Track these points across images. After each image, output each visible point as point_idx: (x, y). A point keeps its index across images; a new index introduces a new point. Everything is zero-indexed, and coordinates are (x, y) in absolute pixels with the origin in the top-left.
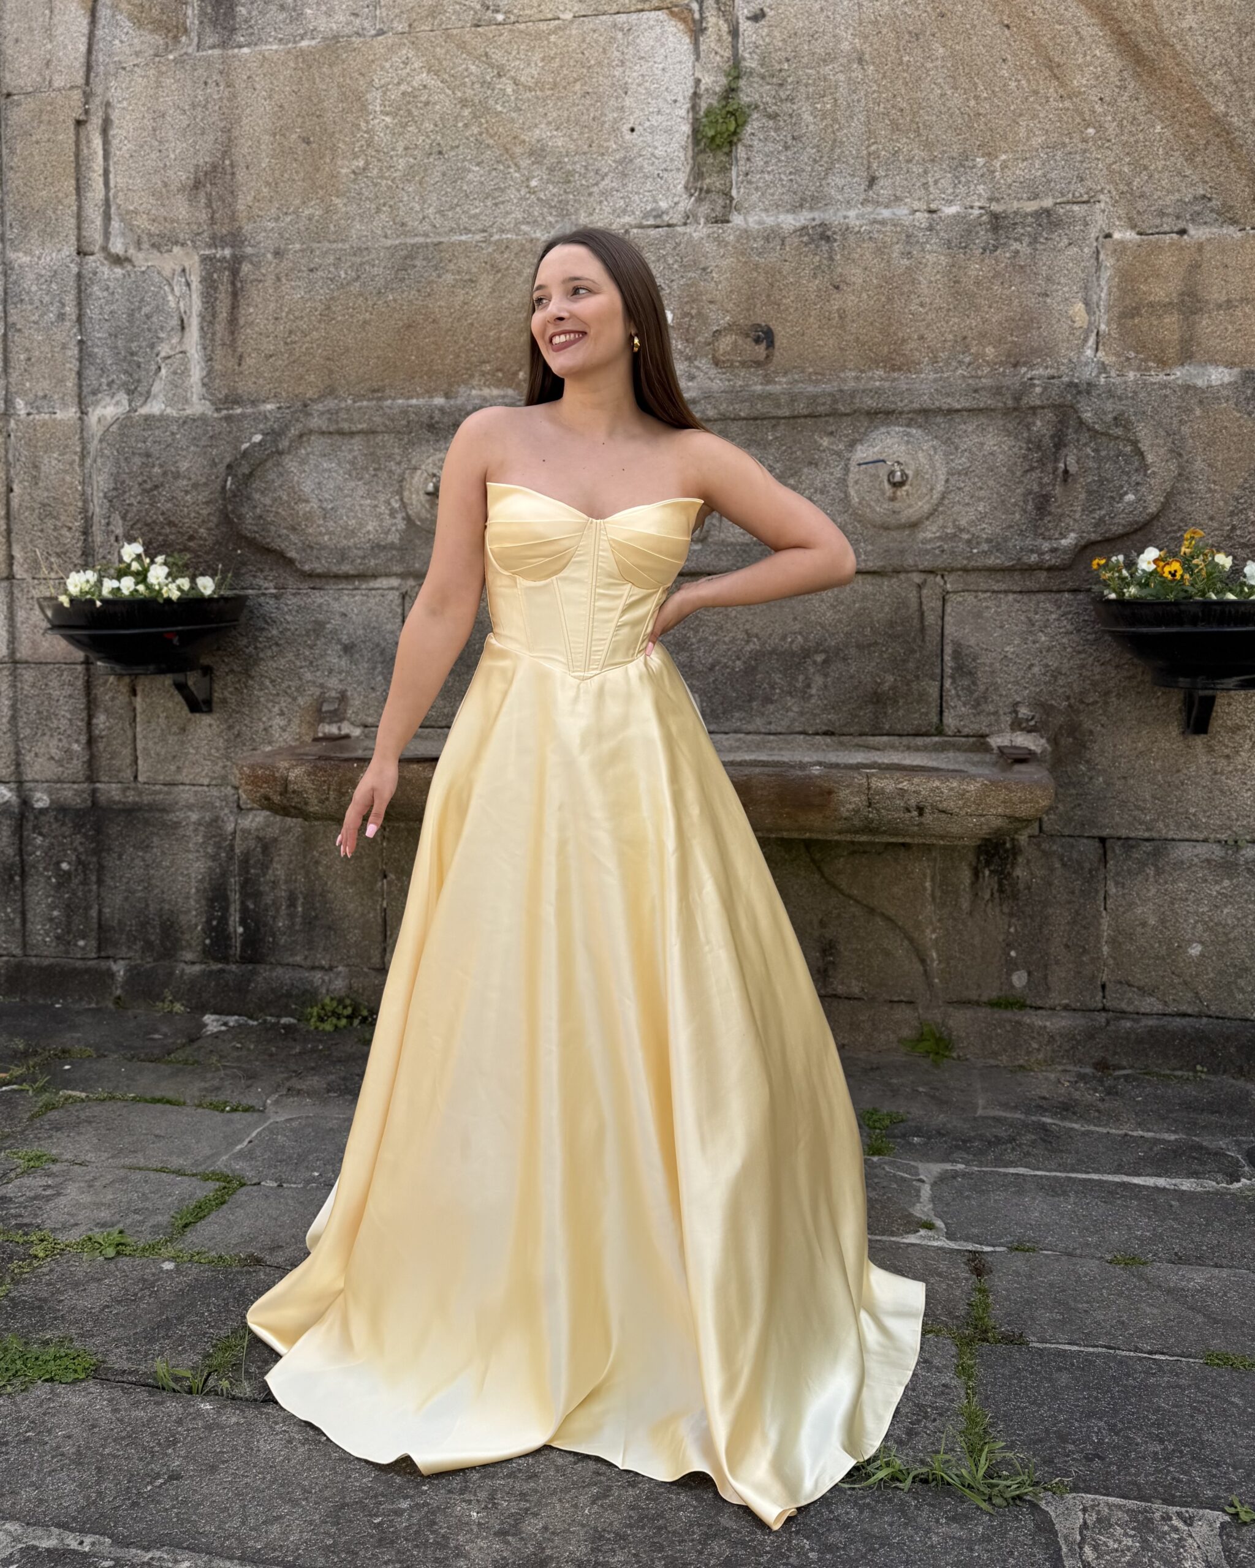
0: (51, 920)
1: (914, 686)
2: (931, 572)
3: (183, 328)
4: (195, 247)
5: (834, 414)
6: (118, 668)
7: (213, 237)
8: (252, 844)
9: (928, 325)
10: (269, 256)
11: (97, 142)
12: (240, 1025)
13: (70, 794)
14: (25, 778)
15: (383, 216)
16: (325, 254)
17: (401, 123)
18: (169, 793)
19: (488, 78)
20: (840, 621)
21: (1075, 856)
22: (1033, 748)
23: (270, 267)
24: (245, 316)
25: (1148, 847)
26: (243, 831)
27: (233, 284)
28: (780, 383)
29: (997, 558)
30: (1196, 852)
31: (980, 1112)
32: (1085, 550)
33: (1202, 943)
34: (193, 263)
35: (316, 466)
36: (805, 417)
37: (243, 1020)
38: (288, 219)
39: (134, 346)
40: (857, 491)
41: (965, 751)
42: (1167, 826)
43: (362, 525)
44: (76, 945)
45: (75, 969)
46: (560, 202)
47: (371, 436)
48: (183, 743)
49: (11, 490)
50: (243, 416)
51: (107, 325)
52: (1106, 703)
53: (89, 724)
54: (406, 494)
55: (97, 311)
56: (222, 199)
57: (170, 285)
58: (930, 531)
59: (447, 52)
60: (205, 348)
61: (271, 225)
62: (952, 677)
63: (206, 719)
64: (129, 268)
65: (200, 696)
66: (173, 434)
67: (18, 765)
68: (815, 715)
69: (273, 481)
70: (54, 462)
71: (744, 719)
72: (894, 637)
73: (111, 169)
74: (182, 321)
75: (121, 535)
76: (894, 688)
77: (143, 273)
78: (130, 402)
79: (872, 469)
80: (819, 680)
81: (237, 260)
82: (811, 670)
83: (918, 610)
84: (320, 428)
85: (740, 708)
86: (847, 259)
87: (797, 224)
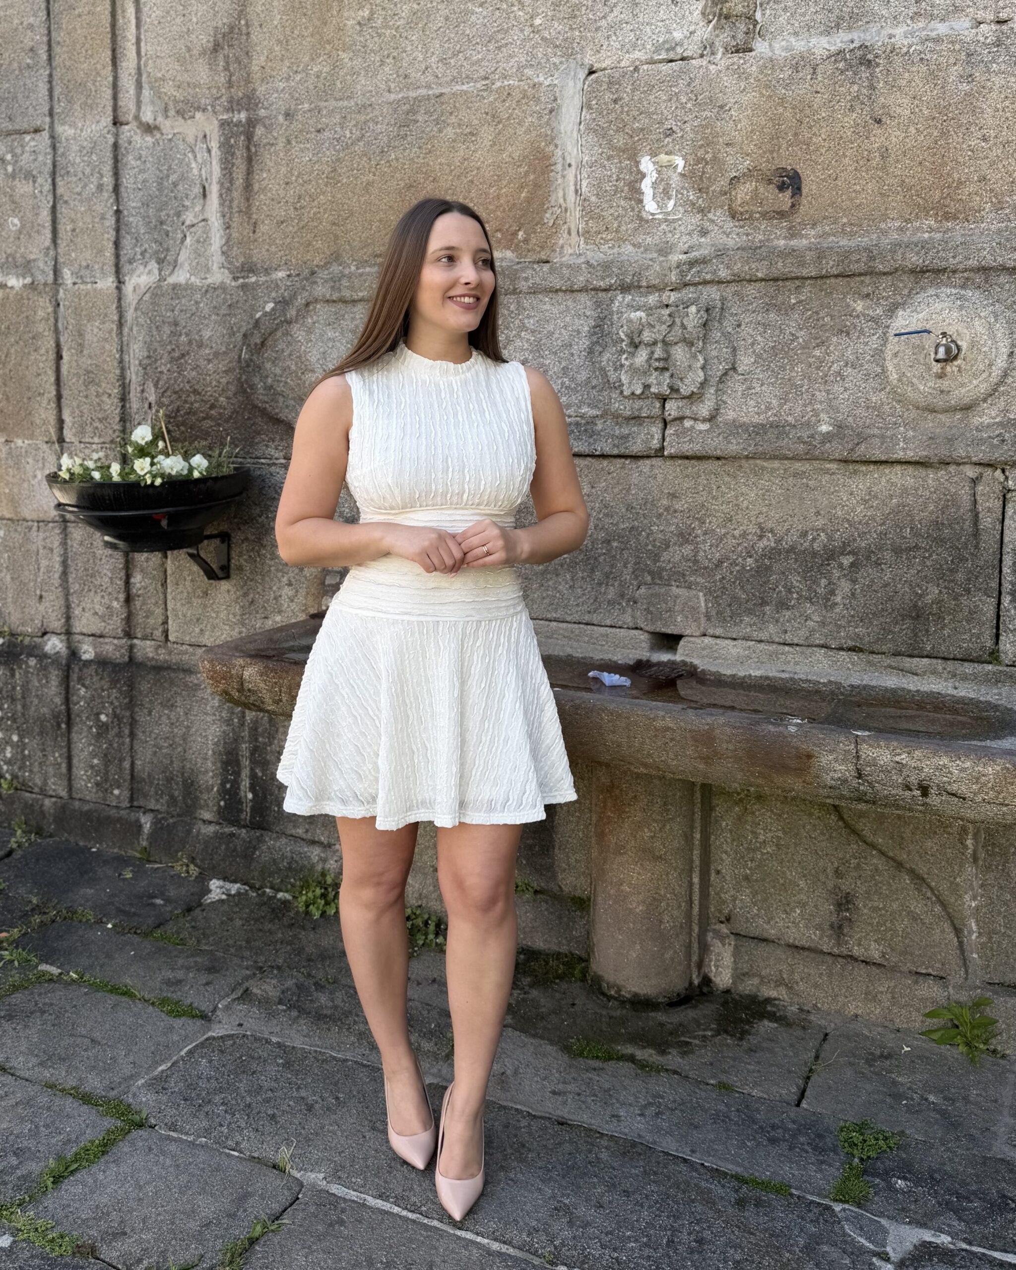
0: (92, 767)
1: (964, 601)
2: (989, 465)
3: (204, 196)
4: (215, 112)
5: (871, 272)
7: (230, 101)
10: (281, 118)
11: (131, 11)
12: (240, 895)
13: (110, 648)
14: (73, 630)
15: (387, 69)
16: (331, 113)
18: (192, 654)
20: (873, 518)
23: (281, 129)
24: (258, 181)
27: (248, 149)
28: (806, 236)
34: (213, 130)
35: (321, 335)
36: (835, 276)
37: (245, 889)
39: (163, 214)
40: (896, 366)
44: (112, 793)
45: (109, 817)
46: (565, 40)
48: (205, 606)
49: (61, 357)
50: (258, 284)
51: (141, 193)
53: (127, 583)
55: (132, 180)
56: (238, 60)
57: (193, 151)
58: (988, 415)
60: (224, 216)
63: (224, 585)
64: (158, 136)
65: (218, 565)
66: (197, 302)
67: (68, 618)
68: (840, 627)
69: (283, 351)
70: (96, 330)
71: (755, 624)
72: (940, 541)
73: (142, 37)
74: (204, 188)
75: (153, 403)
76: (939, 602)
77: (170, 140)
78: (160, 270)
79: (916, 339)
80: (845, 586)
81: (251, 123)
82: (836, 573)
83: (971, 511)
84: (324, 296)
85: (750, 612)
86: (892, 86)
87: (833, 49)
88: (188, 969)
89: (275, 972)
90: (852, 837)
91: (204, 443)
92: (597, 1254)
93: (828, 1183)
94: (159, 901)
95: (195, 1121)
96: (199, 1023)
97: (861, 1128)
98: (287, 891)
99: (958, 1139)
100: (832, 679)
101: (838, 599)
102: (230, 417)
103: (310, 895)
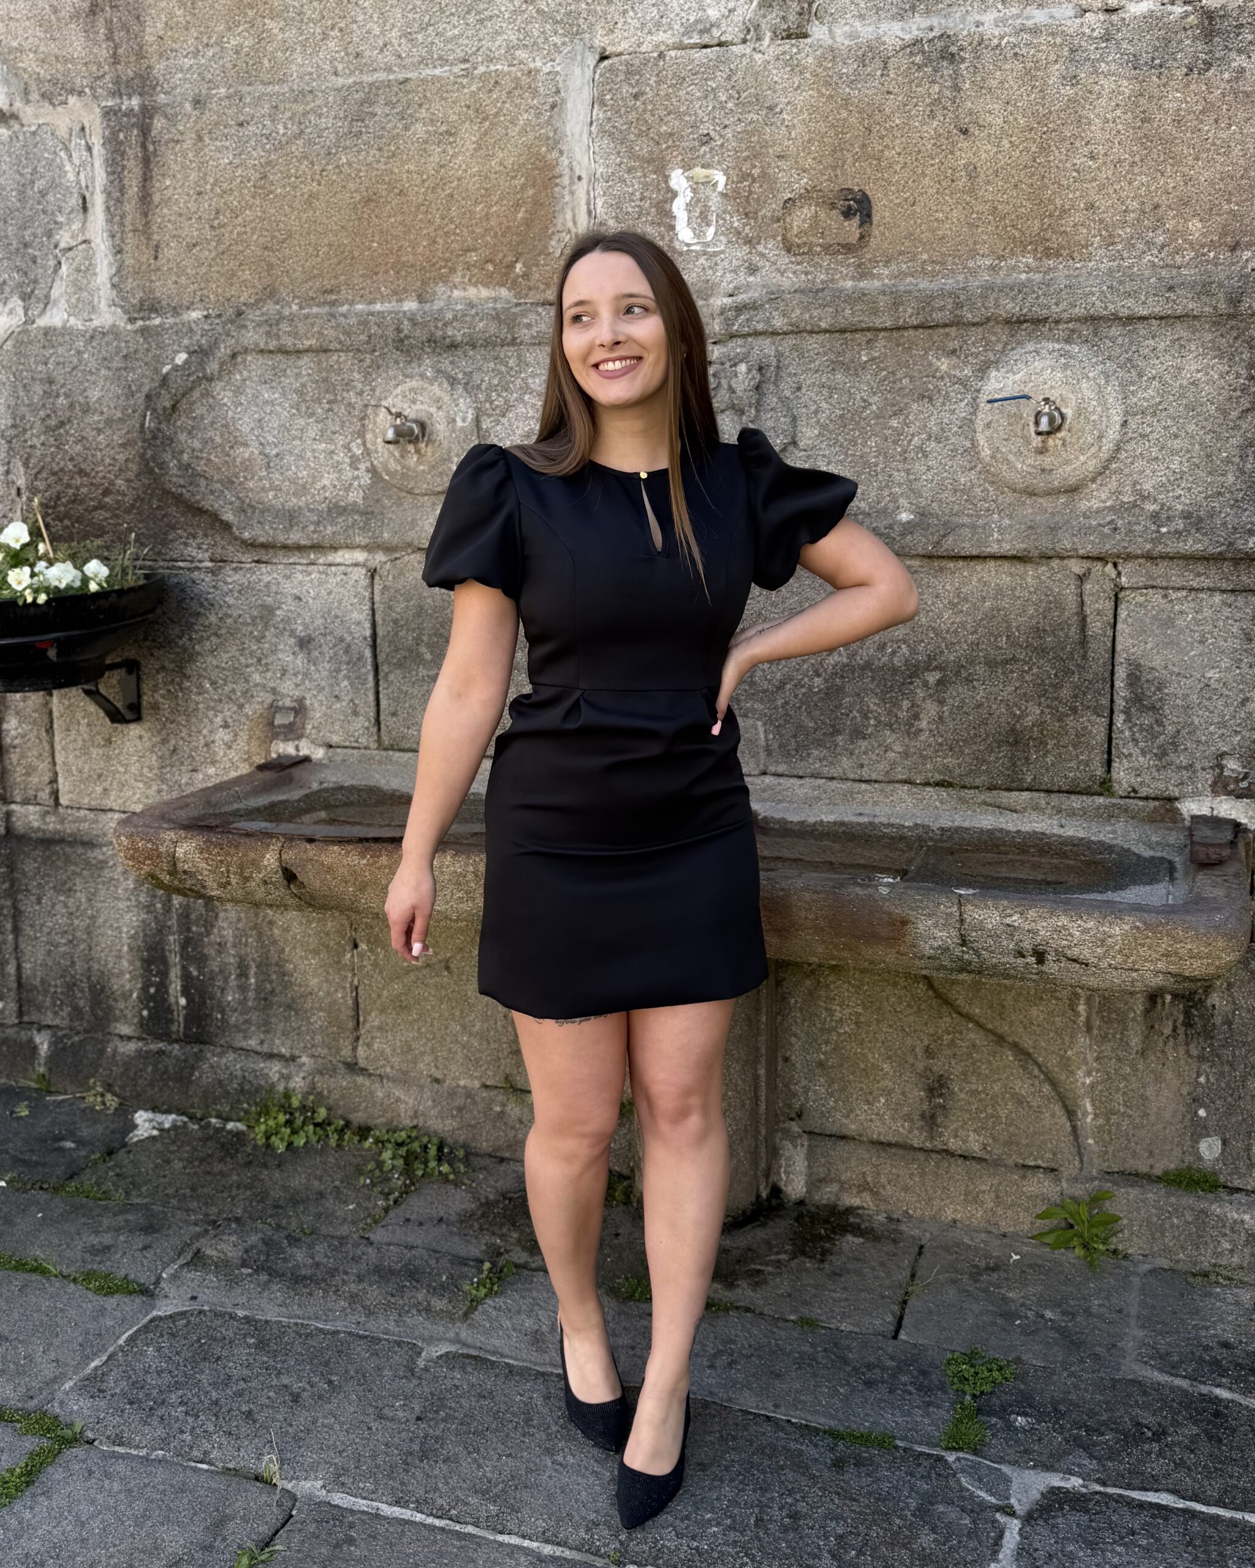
1: (1070, 722)
2: (1099, 559)
3: (85, 209)
4: (95, 97)
5: (958, 323)
7: (117, 81)
9: (1101, 187)
10: (188, 106)
12: (176, 1130)
15: (331, 44)
16: (257, 101)
18: (95, 821)
20: (963, 625)
22: (1243, 820)
23: (188, 122)
24: (160, 190)
27: (144, 146)
28: (879, 277)
29: (1197, 541)
34: (94, 120)
35: (255, 397)
36: (916, 327)
38: (210, 52)
40: (989, 439)
41: (1143, 820)
43: (315, 478)
46: (568, 14)
47: (323, 356)
48: (108, 758)
50: (163, 327)
54: (369, 436)
56: (125, 27)
57: (67, 149)
58: (1097, 498)
60: (113, 236)
61: (188, 62)
62: (1127, 712)
63: (134, 730)
64: (17, 127)
65: (122, 702)
66: (79, 352)
68: (924, 758)
69: (202, 418)
71: (825, 758)
72: (1042, 651)
74: (84, 198)
75: (23, 487)
76: (1040, 724)
77: (34, 133)
78: (26, 310)
79: (1011, 407)
80: (931, 709)
81: (148, 112)
82: (921, 693)
83: (1077, 614)
84: (257, 345)
85: (819, 743)
86: (981, 88)
87: (907, 37)
88: (118, 1230)
89: (234, 1226)
90: (945, 1009)
91: (98, 542)
92: (672, 1545)
93: (938, 1430)
94: (69, 1145)
95: (147, 1429)
96: (138, 1300)
97: (971, 1357)
98: (239, 1120)
99: (1082, 1361)
100: (919, 821)
101: (923, 724)
102: (133, 506)
103: (271, 1123)
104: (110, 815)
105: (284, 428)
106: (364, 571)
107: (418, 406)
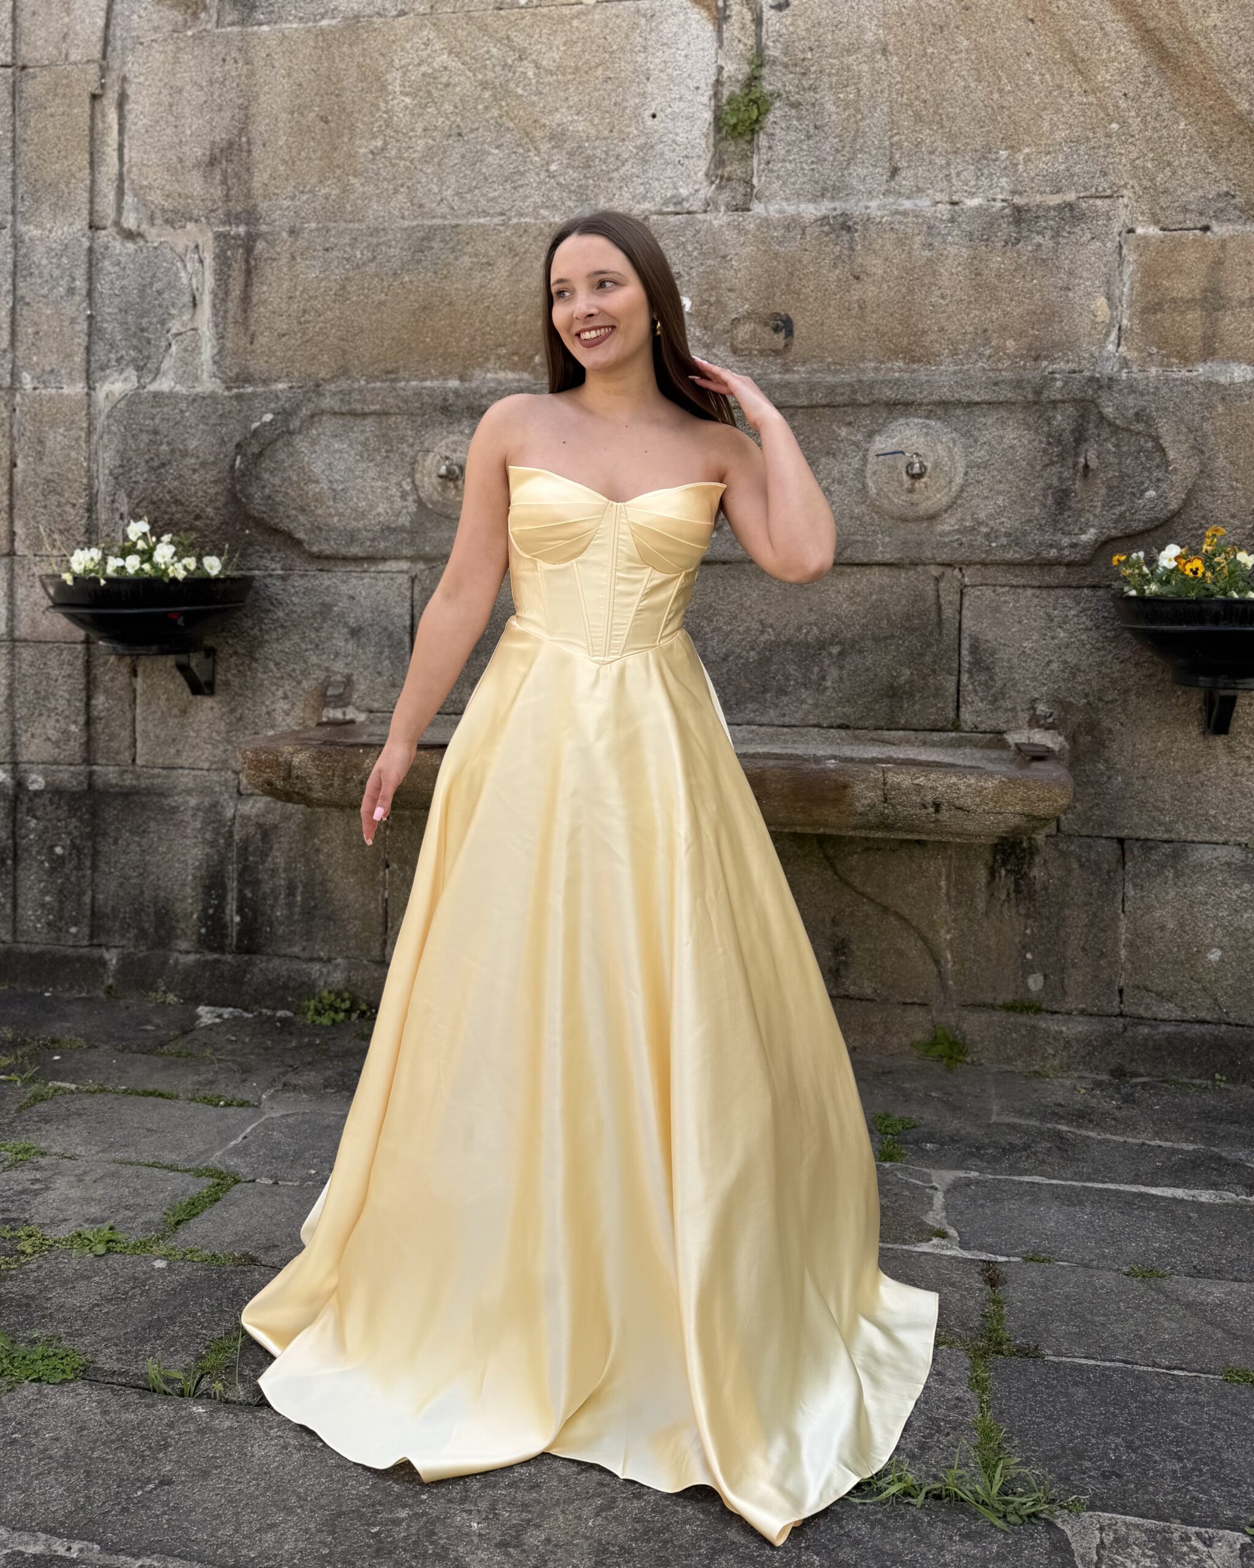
0: (43, 905)
1: (931, 680)
2: (949, 565)
3: (195, 305)
4: (209, 224)
5: (853, 404)
6: (120, 648)
7: (228, 214)
8: (252, 830)
9: (949, 317)
10: (284, 234)
11: (112, 117)
12: (235, 1018)
13: (65, 776)
14: (20, 759)
15: (400, 197)
16: (340, 234)
17: (420, 104)
18: (168, 777)
19: (509, 61)
20: (856, 613)
21: (1093, 856)
22: (1051, 745)
23: (284, 244)
24: (258, 294)
25: (1167, 849)
26: (243, 817)
27: (247, 261)
28: (798, 372)
29: (1016, 552)
30: (1216, 854)
31: (994, 1119)
32: (1106, 546)
33: (1222, 948)
34: (207, 241)
35: (327, 447)
36: (824, 406)
37: (238, 1012)
38: (305, 197)
39: (144, 321)
40: (876, 482)
41: (982, 747)
42: (1186, 827)
43: (372, 507)
44: (67, 932)
45: (66, 957)
46: (580, 187)
47: (384, 418)
48: (183, 726)
49: (15, 465)
50: (254, 394)
51: (117, 300)
52: (1125, 701)
53: (88, 705)
54: (418, 476)
55: (107, 286)
56: (237, 175)
57: (182, 261)
58: (948, 524)
59: (469, 34)
60: (217, 326)
61: (286, 203)
62: (970, 672)
63: (208, 702)
64: (142, 243)
65: (203, 678)
66: (182, 411)
67: (14, 746)
68: (830, 707)
69: (283, 462)
70: (59, 438)
71: (758, 710)
72: (911, 630)
73: (126, 143)
74: (194, 298)
75: (125, 513)
76: (910, 682)
77: (156, 248)
78: (139, 378)
79: (891, 459)
80: (834, 672)
81: (252, 237)
82: (827, 661)
83: (935, 604)
84: (332, 408)
86: (868, 249)
87: (819, 214)
88: (216, 1072)
98: (287, 1009)
101: (828, 684)
104: (180, 771)
105: (350, 470)
106: (406, 576)
107: (458, 454)
